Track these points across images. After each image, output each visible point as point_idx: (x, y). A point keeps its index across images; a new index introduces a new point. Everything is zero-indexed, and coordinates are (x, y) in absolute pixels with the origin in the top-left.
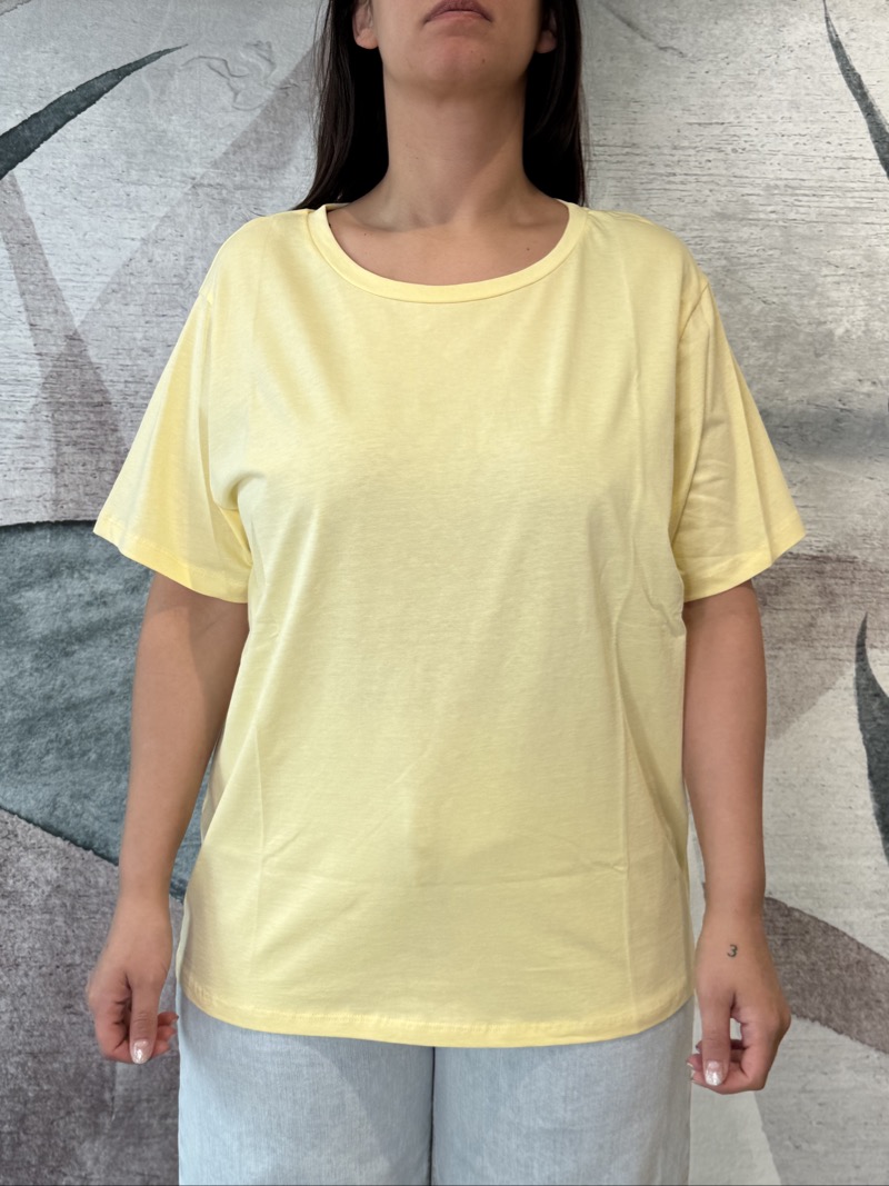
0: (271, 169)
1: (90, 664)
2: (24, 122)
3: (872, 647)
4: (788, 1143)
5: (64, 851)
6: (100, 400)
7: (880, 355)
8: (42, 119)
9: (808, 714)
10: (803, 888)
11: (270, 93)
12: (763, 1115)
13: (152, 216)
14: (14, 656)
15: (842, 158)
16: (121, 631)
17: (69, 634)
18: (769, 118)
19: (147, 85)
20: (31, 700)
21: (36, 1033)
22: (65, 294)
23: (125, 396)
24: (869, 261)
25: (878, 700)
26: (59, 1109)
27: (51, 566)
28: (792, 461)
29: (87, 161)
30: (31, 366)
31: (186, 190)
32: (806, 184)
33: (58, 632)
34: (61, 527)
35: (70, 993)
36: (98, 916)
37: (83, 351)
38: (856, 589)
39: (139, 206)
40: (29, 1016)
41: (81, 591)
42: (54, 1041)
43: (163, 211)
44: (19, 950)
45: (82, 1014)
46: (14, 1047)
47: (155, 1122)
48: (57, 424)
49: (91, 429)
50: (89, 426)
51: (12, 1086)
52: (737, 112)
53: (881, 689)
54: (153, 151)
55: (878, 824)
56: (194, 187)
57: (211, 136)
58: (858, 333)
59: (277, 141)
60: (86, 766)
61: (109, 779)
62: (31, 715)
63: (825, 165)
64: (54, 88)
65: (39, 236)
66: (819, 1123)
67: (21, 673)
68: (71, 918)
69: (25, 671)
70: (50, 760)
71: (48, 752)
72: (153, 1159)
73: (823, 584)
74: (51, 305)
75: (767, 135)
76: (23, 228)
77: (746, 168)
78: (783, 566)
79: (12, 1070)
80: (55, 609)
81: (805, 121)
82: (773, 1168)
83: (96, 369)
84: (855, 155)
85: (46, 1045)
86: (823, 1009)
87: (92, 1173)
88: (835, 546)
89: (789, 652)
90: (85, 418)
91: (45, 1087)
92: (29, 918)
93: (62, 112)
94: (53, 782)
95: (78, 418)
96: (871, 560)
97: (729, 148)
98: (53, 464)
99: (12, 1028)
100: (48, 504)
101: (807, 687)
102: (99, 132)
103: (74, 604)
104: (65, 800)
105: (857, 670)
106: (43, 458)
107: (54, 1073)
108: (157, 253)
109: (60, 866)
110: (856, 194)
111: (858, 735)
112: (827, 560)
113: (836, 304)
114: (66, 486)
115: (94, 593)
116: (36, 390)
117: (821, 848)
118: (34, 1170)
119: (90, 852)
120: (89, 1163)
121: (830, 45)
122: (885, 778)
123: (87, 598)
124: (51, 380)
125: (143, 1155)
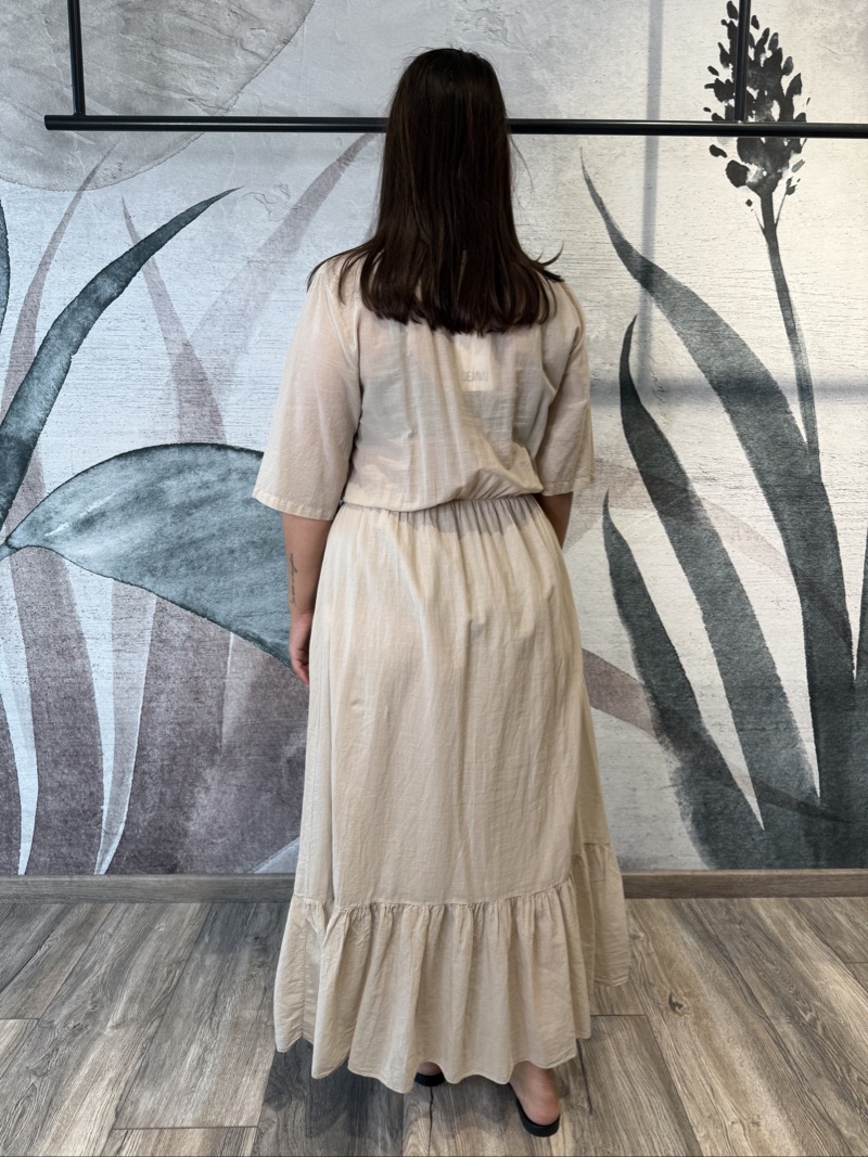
0: (289, 252)
1: (202, 520)
3: (612, 506)
5: (192, 618)
6: (202, 378)
7: (614, 350)
8: (168, 228)
9: (578, 543)
11: (288, 211)
13: (227, 279)
14: (162, 516)
15: (593, 243)
16: (217, 502)
17: (190, 504)
19: (222, 208)
20: (172, 539)
21: (180, 713)
22: (182, 321)
23: (215, 375)
24: (608, 298)
25: (615, 534)
26: (193, 752)
27: (179, 467)
29: (192, 250)
30: (165, 360)
31: (244, 264)
32: (573, 257)
33: (184, 503)
34: (183, 446)
35: (197, 693)
36: (211, 652)
37: (191, 353)
38: (603, 475)
39: (220, 273)
40: (176, 704)
41: (196, 481)
42: (189, 716)
43: (232, 275)
44: (170, 669)
45: (204, 703)
46: (169, 720)
47: (243, 758)
48: (180, 391)
49: (197, 393)
51: (168, 741)
52: (536, 218)
53: (616, 530)
54: (226, 244)
55: (615, 599)
56: (248, 262)
57: (257, 235)
58: (602, 337)
59: (293, 237)
60: (201, 574)
61: (214, 580)
62: (172, 547)
63: (583, 247)
64: (174, 211)
65: (168, 289)
68: (196, 652)
69: (168, 524)
70: (183, 570)
71: (181, 566)
72: (243, 777)
74: (175, 327)
75: (552, 231)
76: (160, 286)
79: (168, 732)
80: (182, 491)
81: (572, 223)
83: (199, 361)
84: (599, 241)
85: (185, 719)
87: (211, 786)
90: (194, 388)
91: (186, 741)
92: (175, 653)
93: (178, 224)
94: (185, 582)
95: (190, 388)
96: (611, 460)
97: (532, 238)
98: (178, 413)
99: (167, 711)
100: (176, 434)
101: (577, 528)
102: (198, 234)
103: (192, 488)
104: (191, 591)
105: (604, 519)
106: (173, 409)
107: (190, 733)
108: (229, 298)
109: (190, 626)
110: (600, 262)
111: (604, 553)
114: (185, 424)
115: (202, 482)
116: (168, 373)
117: (586, 612)
118: (180, 784)
119: (205, 619)
120: (209, 780)
121: (584, 182)
122: (618, 576)
123: (199, 485)
124: (176, 367)
125: (238, 776)
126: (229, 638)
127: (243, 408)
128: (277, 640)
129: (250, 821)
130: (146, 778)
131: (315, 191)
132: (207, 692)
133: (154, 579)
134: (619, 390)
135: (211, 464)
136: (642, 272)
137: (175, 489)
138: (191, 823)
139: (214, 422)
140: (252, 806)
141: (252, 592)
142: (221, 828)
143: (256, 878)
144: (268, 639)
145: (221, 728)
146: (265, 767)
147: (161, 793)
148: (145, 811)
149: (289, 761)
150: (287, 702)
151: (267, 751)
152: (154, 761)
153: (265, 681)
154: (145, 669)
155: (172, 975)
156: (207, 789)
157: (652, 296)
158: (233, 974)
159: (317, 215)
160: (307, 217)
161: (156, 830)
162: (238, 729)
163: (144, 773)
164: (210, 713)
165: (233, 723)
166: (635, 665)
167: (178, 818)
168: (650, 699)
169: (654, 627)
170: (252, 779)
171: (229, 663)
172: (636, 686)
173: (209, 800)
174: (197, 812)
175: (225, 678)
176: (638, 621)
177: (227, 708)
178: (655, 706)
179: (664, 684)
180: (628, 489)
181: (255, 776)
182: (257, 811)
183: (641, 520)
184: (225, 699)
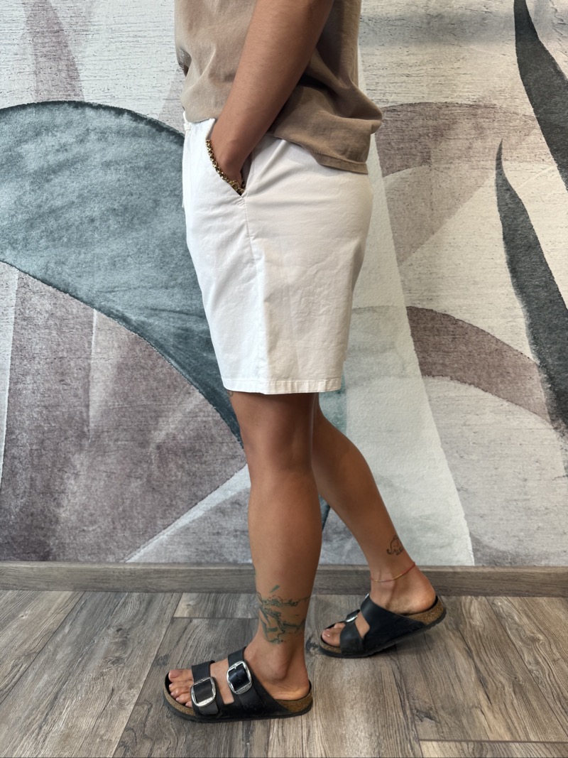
1: (61, 186)
3: (506, 160)
4: (456, 455)
5: (54, 294)
6: (57, 28)
9: (468, 203)
10: (464, 308)
12: (441, 439)
14: (20, 183)
16: (75, 166)
17: (48, 169)
20: (31, 208)
21: (46, 395)
25: (509, 193)
26: (61, 436)
27: (36, 129)
28: (458, 45)
30: (19, 11)
33: (42, 168)
34: (40, 106)
35: (62, 374)
36: (74, 331)
38: (496, 124)
40: (42, 386)
41: (54, 144)
42: (56, 399)
44: (34, 349)
45: (70, 385)
46: (36, 403)
47: (111, 443)
48: (35, 45)
49: (53, 46)
50: (52, 44)
51: (36, 424)
53: (510, 186)
55: (509, 267)
60: (62, 245)
61: (75, 253)
62: (31, 217)
66: (474, 443)
67: (24, 192)
68: (60, 332)
69: (27, 191)
70: (43, 242)
71: (41, 238)
72: (112, 463)
73: (476, 122)
78: (453, 112)
79: (35, 416)
80: (40, 155)
82: (448, 469)
83: (54, 10)
85: (52, 402)
86: (476, 377)
87: (80, 472)
88: (483, 98)
89: (457, 165)
90: (50, 40)
91: (53, 425)
92: (38, 332)
94: (46, 255)
95: (46, 40)
96: (504, 106)
98: (35, 69)
99: (34, 393)
100: (33, 93)
101: (467, 186)
103: (50, 151)
104: (52, 265)
105: (497, 175)
106: (29, 65)
107: (57, 417)
109: (52, 302)
111: (497, 214)
112: (478, 107)
114: (42, 81)
115: (60, 144)
116: (23, 25)
117: (475, 283)
118: (50, 469)
119: (68, 295)
120: (78, 466)
122: (512, 240)
123: (57, 147)
124: (31, 19)
125: (107, 462)
126: (92, 316)
127: (101, 60)
128: (142, 318)
129: (121, 509)
130: (16, 462)
132: (73, 373)
133: (14, 253)
134: (514, 24)
135: (69, 124)
137: (34, 154)
138: (62, 510)
139: (71, 77)
140: (122, 493)
141: (114, 265)
142: (92, 515)
143: (128, 567)
144: (134, 317)
145: (88, 411)
146: (136, 453)
147: (31, 478)
148: (17, 496)
149: (159, 447)
150: (155, 384)
151: (135, 436)
152: (24, 446)
153: (131, 362)
154: (11, 349)
155: (16, 670)
156: (77, 475)
158: (83, 671)
161: (27, 516)
162: (105, 413)
163: (14, 457)
164: (76, 396)
165: (100, 406)
166: (529, 342)
167: (49, 504)
168: (545, 380)
169: (552, 298)
170: (122, 465)
171: (93, 343)
172: (530, 365)
173: (79, 486)
174: (67, 498)
175: (90, 359)
176: (533, 292)
177: (93, 391)
178: (550, 388)
179: (561, 363)
180: (524, 140)
181: (124, 462)
182: (127, 499)
183: (538, 175)
184: (91, 380)
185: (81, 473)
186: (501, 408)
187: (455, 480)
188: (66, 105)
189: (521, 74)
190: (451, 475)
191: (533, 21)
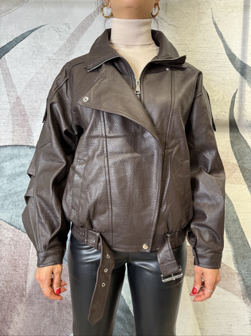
0: (69, 55)
1: (21, 182)
2: (8, 44)
4: (199, 313)
5: (14, 230)
6: (24, 114)
7: (227, 105)
8: (12, 43)
11: (69, 36)
12: (193, 305)
13: (38, 67)
14: (2, 179)
15: (217, 54)
17: (15, 174)
18: (197, 43)
19: (38, 34)
20: (6, 191)
21: (7, 276)
22: (16, 87)
23: (30, 113)
24: (224, 80)
26: (12, 295)
27: (11, 156)
29: (23, 53)
30: (8, 105)
31: (47, 60)
32: (207, 60)
33: (13, 172)
34: (14, 146)
35: (15, 267)
36: (22, 247)
37: (20, 102)
39: (35, 64)
40: (5, 271)
41: (19, 163)
42: (11, 278)
43: (41, 65)
44: (3, 254)
45: (18, 272)
46: (1, 279)
47: (36, 300)
48: (13, 120)
49: (22, 121)
50: (22, 120)
51: (1, 289)
52: (189, 41)
54: (39, 51)
56: (49, 60)
57: (54, 47)
58: (221, 99)
59: (70, 48)
60: (19, 208)
62: (6, 195)
63: (212, 55)
64: (15, 35)
65: (10, 72)
66: (208, 308)
67: (3, 184)
68: (16, 247)
69: (5, 183)
70: (11, 206)
71: (10, 204)
72: (36, 309)
74: (13, 90)
75: (197, 47)
76: (7, 70)
77: (191, 56)
79: (1, 285)
80: (12, 168)
81: (207, 44)
82: (196, 319)
83: (23, 106)
84: (220, 53)
85: (9, 279)
91: (9, 290)
92: (5, 247)
93: (17, 41)
94: (11, 212)
95: (19, 118)
97: (187, 51)
98: (12, 130)
99: (1, 274)
100: (11, 140)
102: (26, 46)
103: (17, 166)
104: (14, 217)
106: (10, 129)
107: (11, 286)
108: (39, 76)
109: (13, 234)
110: (220, 63)
113: (215, 91)
114: (15, 136)
115: (22, 164)
116: (9, 111)
118: (6, 311)
119: (20, 230)
120: (20, 310)
121: (213, 24)
123: (20, 165)
124: (13, 109)
125: (33, 308)
129: (39, 331)
131: (82, 26)
132: (20, 266)
134: (228, 125)
135: (27, 155)
136: (241, 68)
138: (10, 330)
139: (29, 135)
140: (40, 324)
145: (26, 284)
146: (47, 305)
156: (19, 314)
157: (246, 80)
159: (83, 37)
160: (78, 39)
162: (34, 286)
164: (21, 277)
165: (32, 282)
166: (234, 263)
167: (4, 327)
168: (241, 280)
169: (244, 244)
170: (40, 311)
171: (31, 253)
172: (234, 273)
173: (19, 319)
174: (14, 325)
175: (29, 260)
176: (236, 241)
177: (29, 275)
178: (243, 284)
179: (248, 273)
180: (232, 174)
181: (42, 309)
182: (42, 326)
183: (239, 190)
184: (28, 270)
185: (21, 313)
186: (220, 292)
187: (198, 324)
188: (26, 147)
189: (232, 146)
190: (197, 322)
191: (237, 124)
